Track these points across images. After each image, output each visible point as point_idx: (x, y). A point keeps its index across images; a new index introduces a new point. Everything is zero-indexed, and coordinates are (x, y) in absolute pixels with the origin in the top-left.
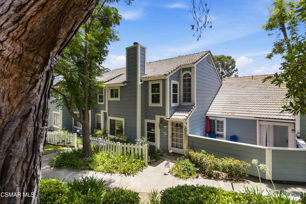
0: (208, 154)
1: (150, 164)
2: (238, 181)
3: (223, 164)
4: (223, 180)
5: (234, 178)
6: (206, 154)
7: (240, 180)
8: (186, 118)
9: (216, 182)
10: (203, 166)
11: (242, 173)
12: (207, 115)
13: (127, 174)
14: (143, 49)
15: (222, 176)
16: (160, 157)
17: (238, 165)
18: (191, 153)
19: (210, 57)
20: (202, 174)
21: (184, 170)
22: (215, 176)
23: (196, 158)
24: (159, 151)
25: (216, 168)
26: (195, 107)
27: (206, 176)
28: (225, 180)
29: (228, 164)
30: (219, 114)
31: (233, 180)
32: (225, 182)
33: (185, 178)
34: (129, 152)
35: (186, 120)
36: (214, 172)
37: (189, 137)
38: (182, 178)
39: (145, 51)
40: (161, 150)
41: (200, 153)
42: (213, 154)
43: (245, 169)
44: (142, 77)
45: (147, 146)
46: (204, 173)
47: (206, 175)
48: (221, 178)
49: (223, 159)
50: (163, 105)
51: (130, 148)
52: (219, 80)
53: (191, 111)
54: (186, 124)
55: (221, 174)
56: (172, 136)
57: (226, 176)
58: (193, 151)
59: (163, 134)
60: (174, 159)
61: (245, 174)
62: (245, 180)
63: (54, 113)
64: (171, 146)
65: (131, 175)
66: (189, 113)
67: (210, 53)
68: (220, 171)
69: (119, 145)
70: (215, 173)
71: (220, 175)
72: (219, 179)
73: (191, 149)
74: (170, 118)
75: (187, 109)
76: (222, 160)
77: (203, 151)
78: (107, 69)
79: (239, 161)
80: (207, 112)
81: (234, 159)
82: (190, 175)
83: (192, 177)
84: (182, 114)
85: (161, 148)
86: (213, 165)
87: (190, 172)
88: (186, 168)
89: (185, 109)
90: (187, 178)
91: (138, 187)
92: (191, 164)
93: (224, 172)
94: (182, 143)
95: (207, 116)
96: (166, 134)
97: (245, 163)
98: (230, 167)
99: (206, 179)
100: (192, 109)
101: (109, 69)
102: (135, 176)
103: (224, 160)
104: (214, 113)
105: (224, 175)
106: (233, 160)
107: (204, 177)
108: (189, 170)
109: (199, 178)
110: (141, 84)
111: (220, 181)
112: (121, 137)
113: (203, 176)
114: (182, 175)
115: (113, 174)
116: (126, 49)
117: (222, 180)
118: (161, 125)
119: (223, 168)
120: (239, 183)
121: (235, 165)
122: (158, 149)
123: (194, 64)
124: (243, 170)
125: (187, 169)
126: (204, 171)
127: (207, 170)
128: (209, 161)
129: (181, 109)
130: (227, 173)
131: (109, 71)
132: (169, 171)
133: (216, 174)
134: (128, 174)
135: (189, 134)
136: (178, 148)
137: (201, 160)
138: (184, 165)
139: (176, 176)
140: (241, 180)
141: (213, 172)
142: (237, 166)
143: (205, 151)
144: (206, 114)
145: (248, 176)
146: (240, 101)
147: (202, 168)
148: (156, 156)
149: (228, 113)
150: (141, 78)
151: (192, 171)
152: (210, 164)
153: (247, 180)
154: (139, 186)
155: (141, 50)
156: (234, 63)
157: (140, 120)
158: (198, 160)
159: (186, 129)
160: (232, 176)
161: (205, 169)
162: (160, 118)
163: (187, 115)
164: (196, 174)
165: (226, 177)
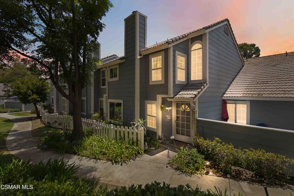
0: (224, 143)
1: (146, 152)
2: (272, 185)
3: (248, 158)
4: (247, 181)
5: (265, 179)
6: (221, 143)
7: (276, 184)
8: (193, 96)
9: (236, 182)
10: (216, 158)
11: (279, 173)
12: (223, 98)
13: (113, 161)
14: (143, 18)
15: (246, 175)
16: (161, 145)
17: (273, 160)
18: (201, 141)
19: (228, 28)
20: (215, 169)
21: (189, 163)
22: (234, 173)
23: (207, 147)
24: (161, 138)
25: (236, 163)
26: (207, 85)
27: (220, 173)
28: (250, 181)
29: (255, 157)
30: (240, 96)
31: (263, 182)
32: (251, 184)
33: (189, 173)
34: (123, 136)
35: (194, 98)
36: (233, 167)
37: (198, 121)
38: (185, 172)
39: (145, 21)
40: (163, 137)
41: (212, 141)
42: (231, 143)
43: (285, 167)
44: (142, 50)
45: (143, 130)
46: (218, 169)
47: (221, 171)
48: (245, 178)
49: (247, 150)
50: (165, 82)
51: (124, 132)
52: (241, 59)
53: (201, 88)
54: (195, 104)
55: (244, 172)
56: (177, 121)
57: (251, 175)
58: (203, 139)
59: (166, 117)
60: (177, 148)
61: (285, 175)
62: (285, 183)
63: (63, 99)
64: (176, 133)
65: (119, 163)
66: (198, 90)
67: (229, 22)
68: (243, 168)
69: (112, 128)
70: (235, 170)
71: (243, 174)
72: (240, 179)
73: (200, 136)
74: (173, 98)
75: (197, 87)
76: (245, 152)
77: (217, 139)
78: (115, 55)
79: (273, 154)
80: (224, 94)
81: (264, 151)
82: (197, 169)
83: (199, 172)
84: (190, 92)
85: (163, 134)
86: (232, 157)
87: (196, 165)
88: (192, 159)
89: (194, 87)
90: (192, 174)
91: (122, 179)
92: (199, 155)
93: (248, 169)
94: (190, 129)
95: (224, 100)
96: (169, 118)
97: (285, 158)
98: (259, 163)
99: (220, 176)
100: (203, 87)
101: (116, 56)
102: (124, 164)
103: (248, 152)
104: (234, 95)
105: (249, 174)
106: (264, 153)
107: (218, 174)
108: (196, 162)
109: (209, 174)
110: (140, 58)
111: (243, 183)
112: (117, 120)
113: (215, 173)
114: (185, 169)
115: (98, 160)
116: (125, 21)
117: (245, 180)
118: (163, 106)
119: (248, 164)
120: (275, 188)
121: (268, 160)
122: (159, 136)
123: (206, 29)
124: (282, 169)
125: (192, 161)
126: (218, 166)
127: (223, 165)
128: (225, 152)
129: (189, 88)
130: (253, 171)
131: (116, 57)
132: (168, 162)
133: (236, 172)
134: (116, 162)
135: (198, 117)
136: (185, 135)
137: (213, 150)
138: (190, 155)
139: (177, 169)
140: (278, 184)
141: (231, 169)
142: (270, 162)
143: (220, 139)
144: (222, 96)
145: (289, 178)
146: (270, 80)
147: (215, 161)
148: (155, 143)
149: (252, 94)
150: (140, 51)
151: (199, 164)
152: (227, 156)
153: (288, 185)
154: (124, 178)
155: (139, 18)
156: (258, 51)
157: (139, 100)
158: (209, 150)
159: (193, 110)
160: (262, 176)
161: (219, 164)
162: (162, 98)
163: (195, 92)
164: (205, 169)
165: (252, 177)
